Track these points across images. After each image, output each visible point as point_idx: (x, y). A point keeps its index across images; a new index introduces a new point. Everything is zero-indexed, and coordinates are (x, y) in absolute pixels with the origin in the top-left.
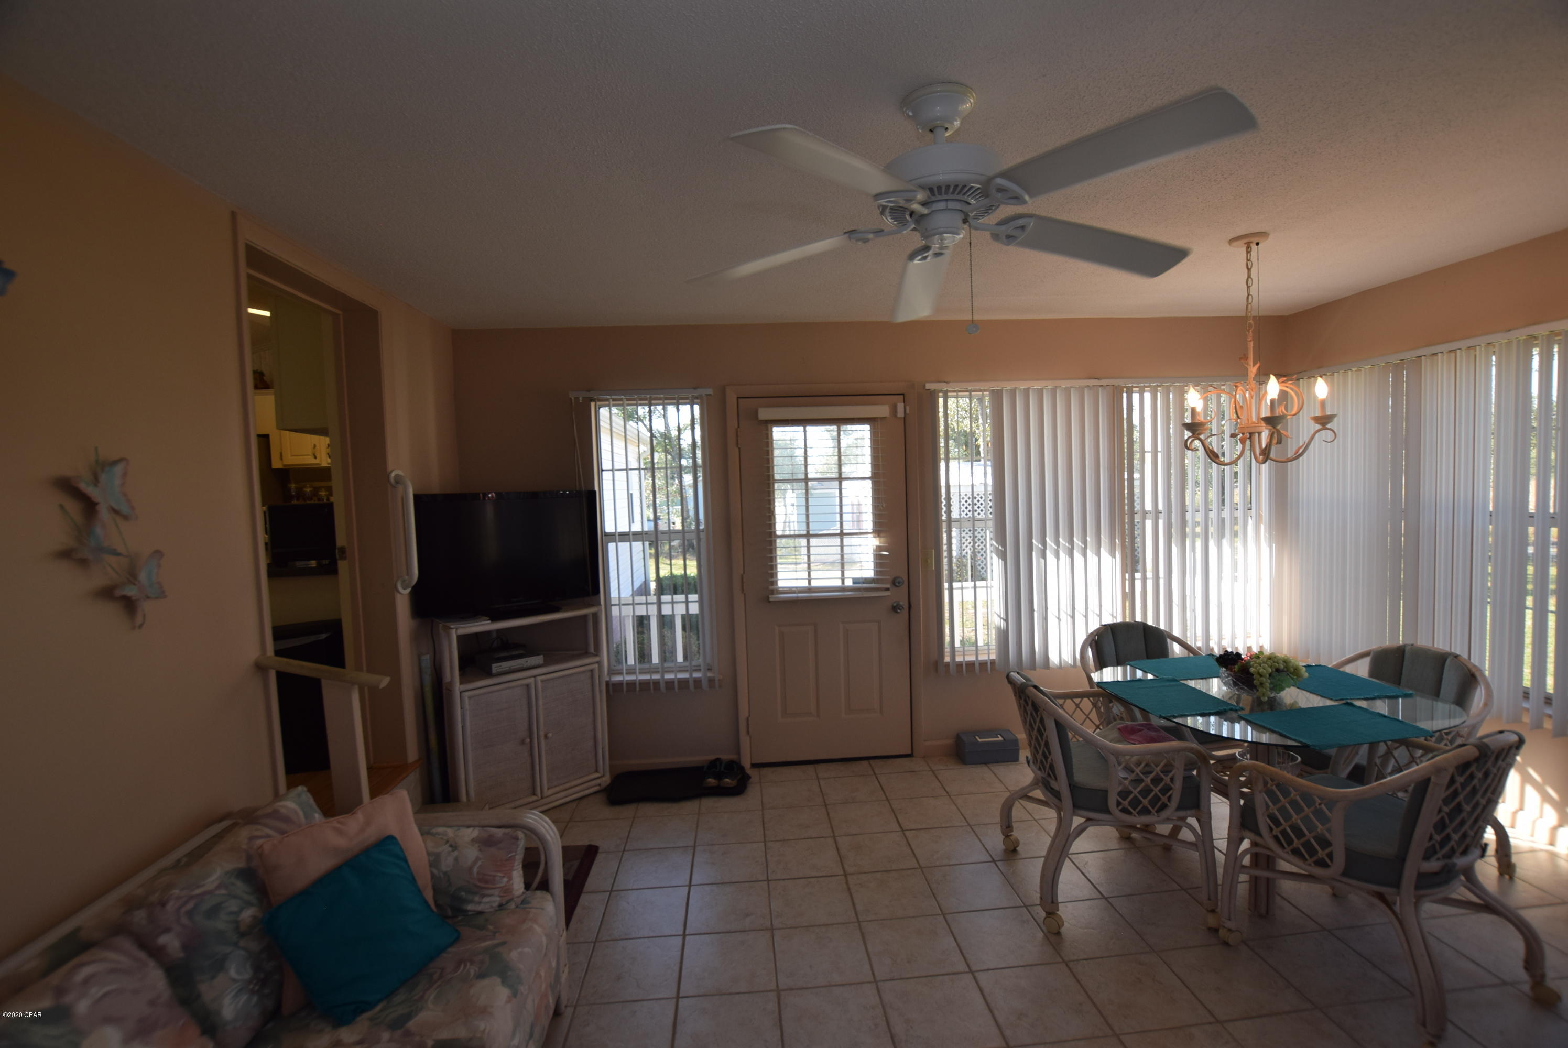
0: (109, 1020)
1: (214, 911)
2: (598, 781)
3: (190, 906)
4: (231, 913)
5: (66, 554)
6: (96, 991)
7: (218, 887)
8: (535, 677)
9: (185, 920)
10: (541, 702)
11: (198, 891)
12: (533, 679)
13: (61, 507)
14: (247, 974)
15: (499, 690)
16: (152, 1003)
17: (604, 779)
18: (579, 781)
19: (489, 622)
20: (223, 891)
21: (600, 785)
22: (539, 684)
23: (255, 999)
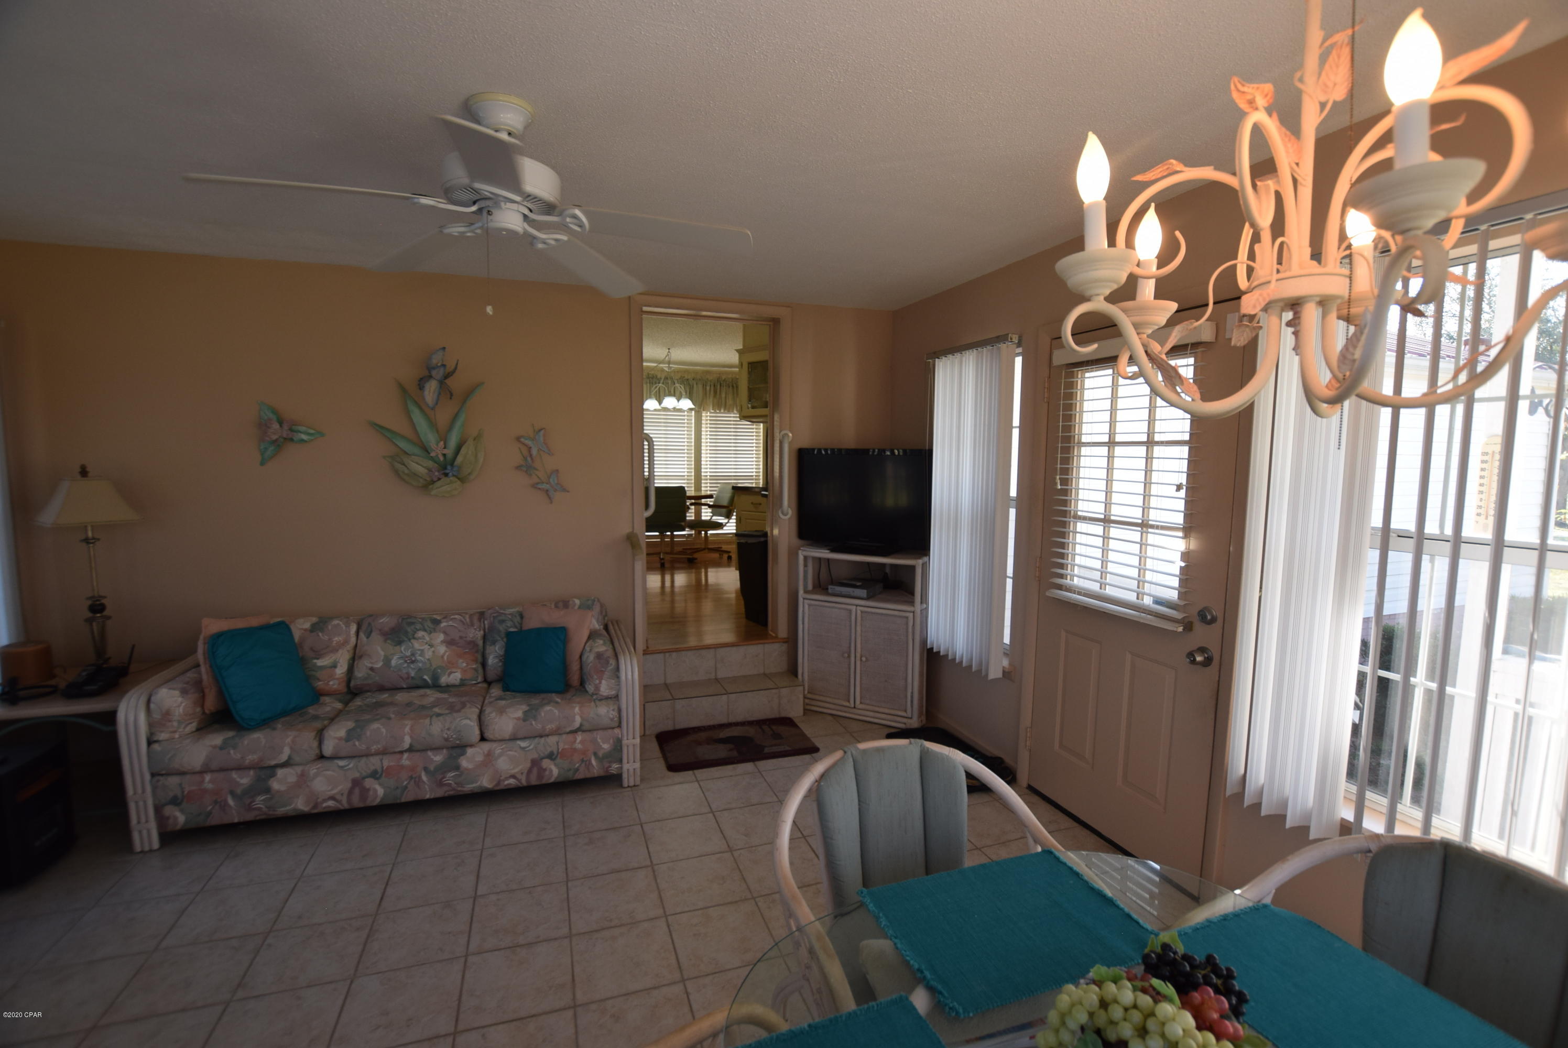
0: (445, 633)
1: (503, 621)
2: (905, 720)
3: (495, 615)
4: (507, 626)
5: (518, 468)
6: (451, 623)
7: (509, 614)
8: (857, 606)
9: (492, 619)
10: (859, 629)
11: (502, 611)
12: (855, 607)
13: (520, 448)
14: (502, 653)
15: (829, 607)
16: (461, 637)
17: (909, 721)
18: (887, 711)
19: (828, 551)
20: (510, 617)
21: (905, 724)
22: (859, 612)
23: (500, 664)
